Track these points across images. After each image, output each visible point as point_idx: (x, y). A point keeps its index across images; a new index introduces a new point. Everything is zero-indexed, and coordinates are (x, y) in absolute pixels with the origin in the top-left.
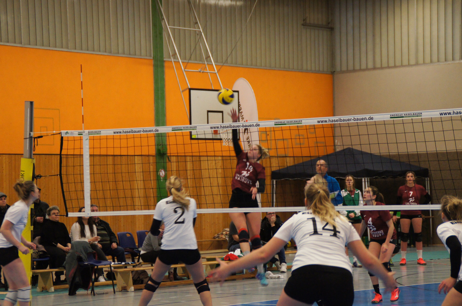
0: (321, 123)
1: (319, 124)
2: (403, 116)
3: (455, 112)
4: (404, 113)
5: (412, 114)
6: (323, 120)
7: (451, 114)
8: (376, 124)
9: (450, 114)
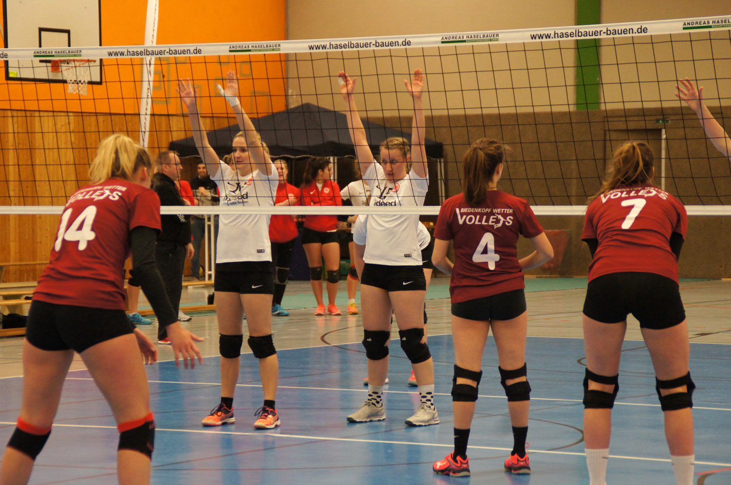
0: (113, 57)
1: (111, 57)
2: (250, 48)
3: (332, 45)
4: (251, 44)
5: (265, 46)
6: (117, 50)
7: (327, 48)
8: (205, 61)
9: (325, 48)
